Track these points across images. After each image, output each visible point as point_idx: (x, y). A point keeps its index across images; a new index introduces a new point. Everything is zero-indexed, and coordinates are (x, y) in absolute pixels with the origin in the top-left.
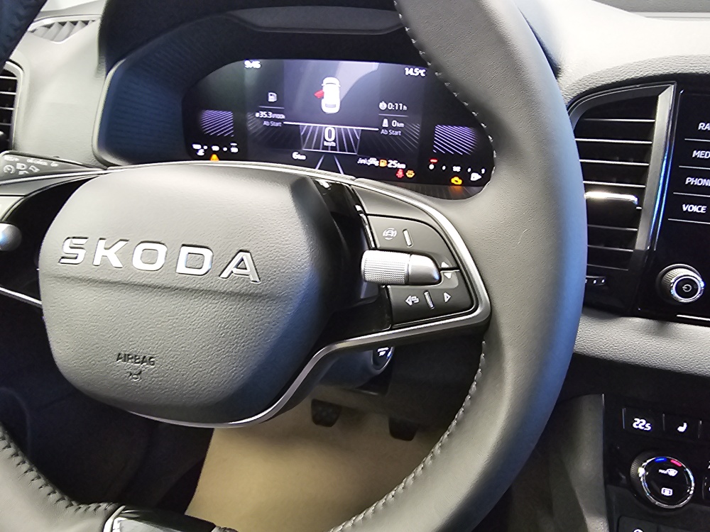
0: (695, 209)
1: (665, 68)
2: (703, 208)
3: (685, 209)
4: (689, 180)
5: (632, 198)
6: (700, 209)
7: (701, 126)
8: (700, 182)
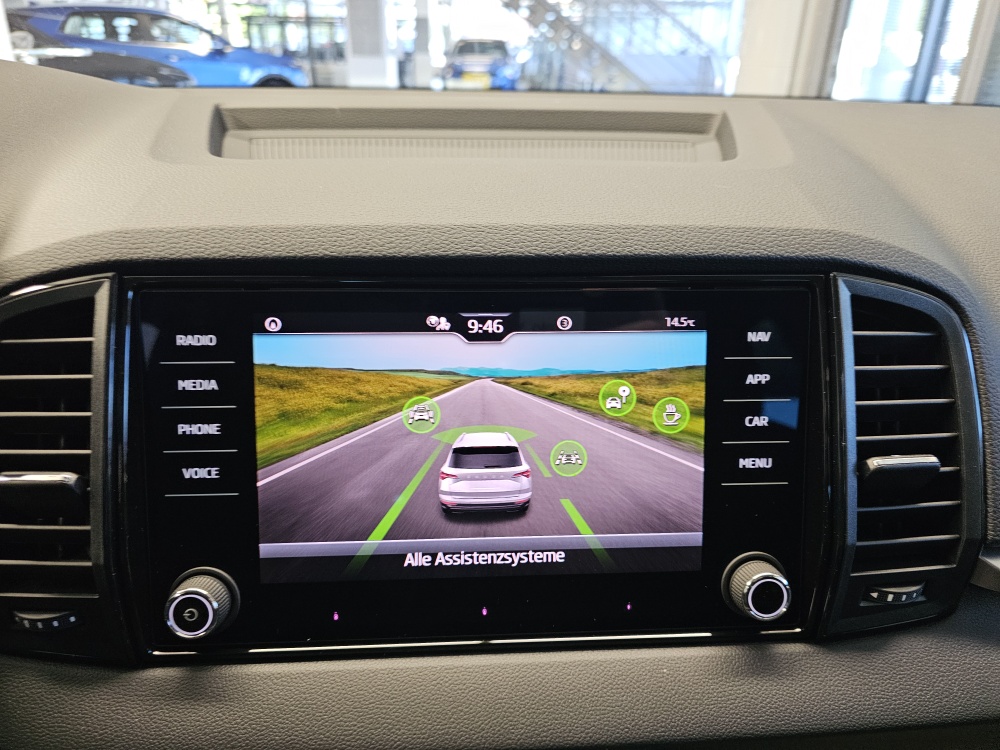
0: (202, 473)
1: (94, 252)
2: (214, 471)
3: (187, 476)
4: (183, 428)
5: (69, 477)
6: (209, 473)
7: (182, 340)
8: (200, 430)
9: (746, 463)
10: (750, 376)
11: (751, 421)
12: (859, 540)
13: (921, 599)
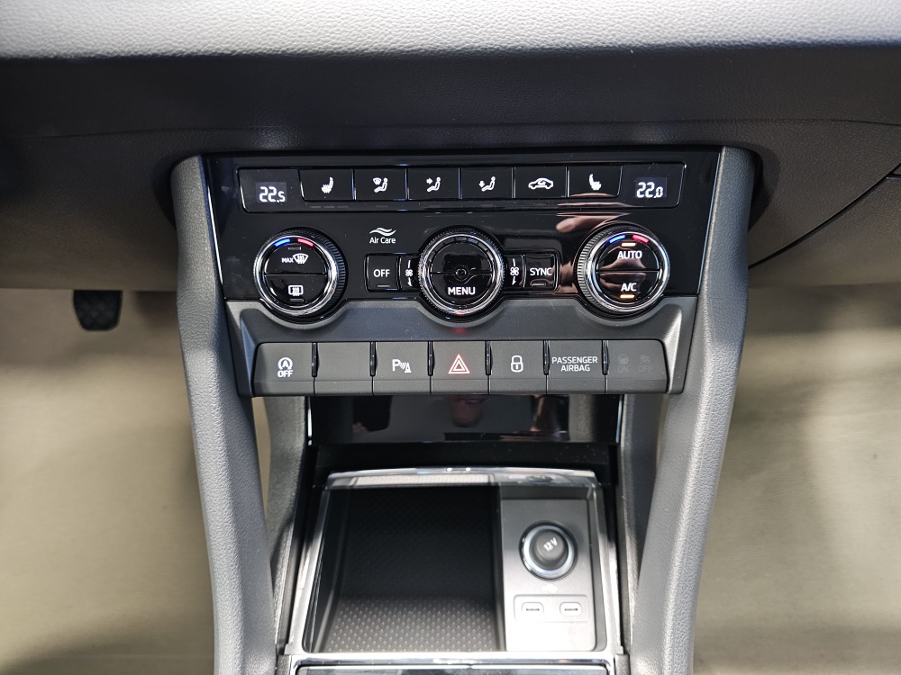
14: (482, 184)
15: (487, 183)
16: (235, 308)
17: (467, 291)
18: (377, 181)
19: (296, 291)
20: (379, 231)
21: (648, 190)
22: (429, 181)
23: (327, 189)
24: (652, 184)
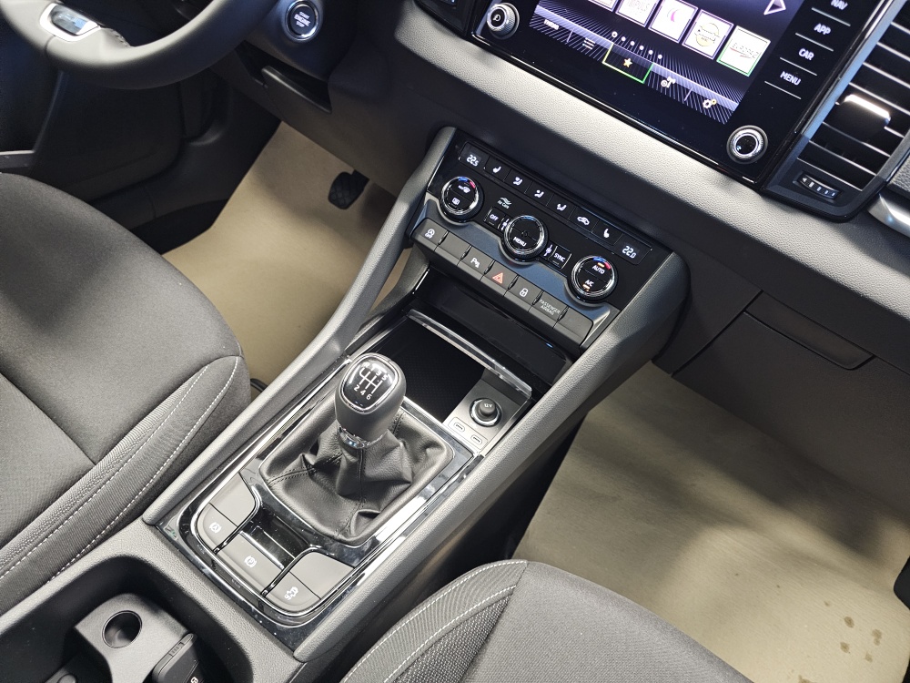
9: (785, 76)
10: (819, 25)
11: (803, 53)
12: (811, 140)
13: (832, 201)
14: (559, 205)
15: (562, 206)
16: (428, 196)
17: (522, 243)
18: (517, 179)
19: (456, 201)
20: (505, 200)
21: (629, 251)
22: (538, 191)
23: (496, 170)
24: (632, 250)
